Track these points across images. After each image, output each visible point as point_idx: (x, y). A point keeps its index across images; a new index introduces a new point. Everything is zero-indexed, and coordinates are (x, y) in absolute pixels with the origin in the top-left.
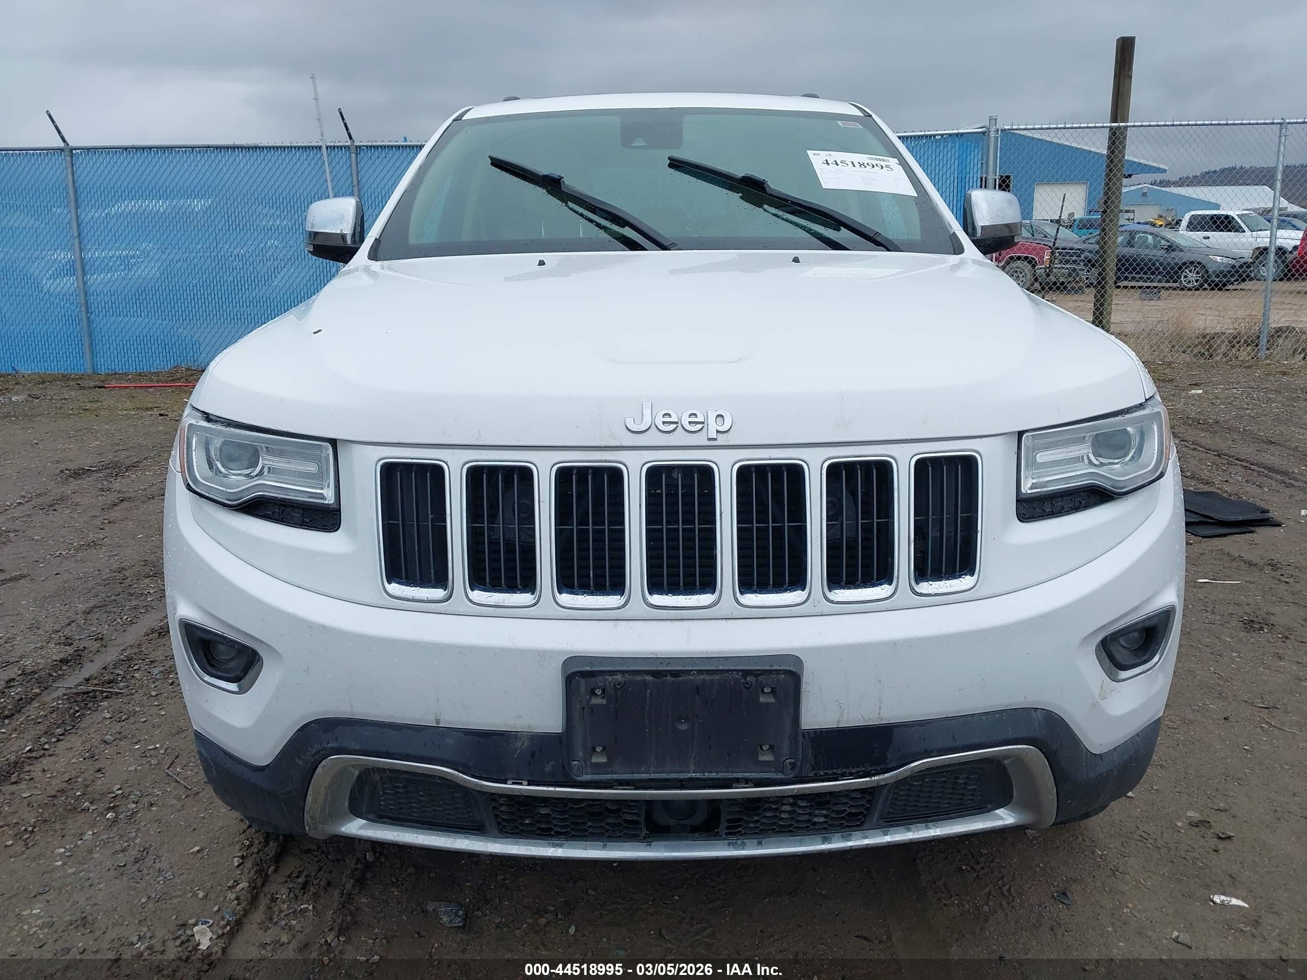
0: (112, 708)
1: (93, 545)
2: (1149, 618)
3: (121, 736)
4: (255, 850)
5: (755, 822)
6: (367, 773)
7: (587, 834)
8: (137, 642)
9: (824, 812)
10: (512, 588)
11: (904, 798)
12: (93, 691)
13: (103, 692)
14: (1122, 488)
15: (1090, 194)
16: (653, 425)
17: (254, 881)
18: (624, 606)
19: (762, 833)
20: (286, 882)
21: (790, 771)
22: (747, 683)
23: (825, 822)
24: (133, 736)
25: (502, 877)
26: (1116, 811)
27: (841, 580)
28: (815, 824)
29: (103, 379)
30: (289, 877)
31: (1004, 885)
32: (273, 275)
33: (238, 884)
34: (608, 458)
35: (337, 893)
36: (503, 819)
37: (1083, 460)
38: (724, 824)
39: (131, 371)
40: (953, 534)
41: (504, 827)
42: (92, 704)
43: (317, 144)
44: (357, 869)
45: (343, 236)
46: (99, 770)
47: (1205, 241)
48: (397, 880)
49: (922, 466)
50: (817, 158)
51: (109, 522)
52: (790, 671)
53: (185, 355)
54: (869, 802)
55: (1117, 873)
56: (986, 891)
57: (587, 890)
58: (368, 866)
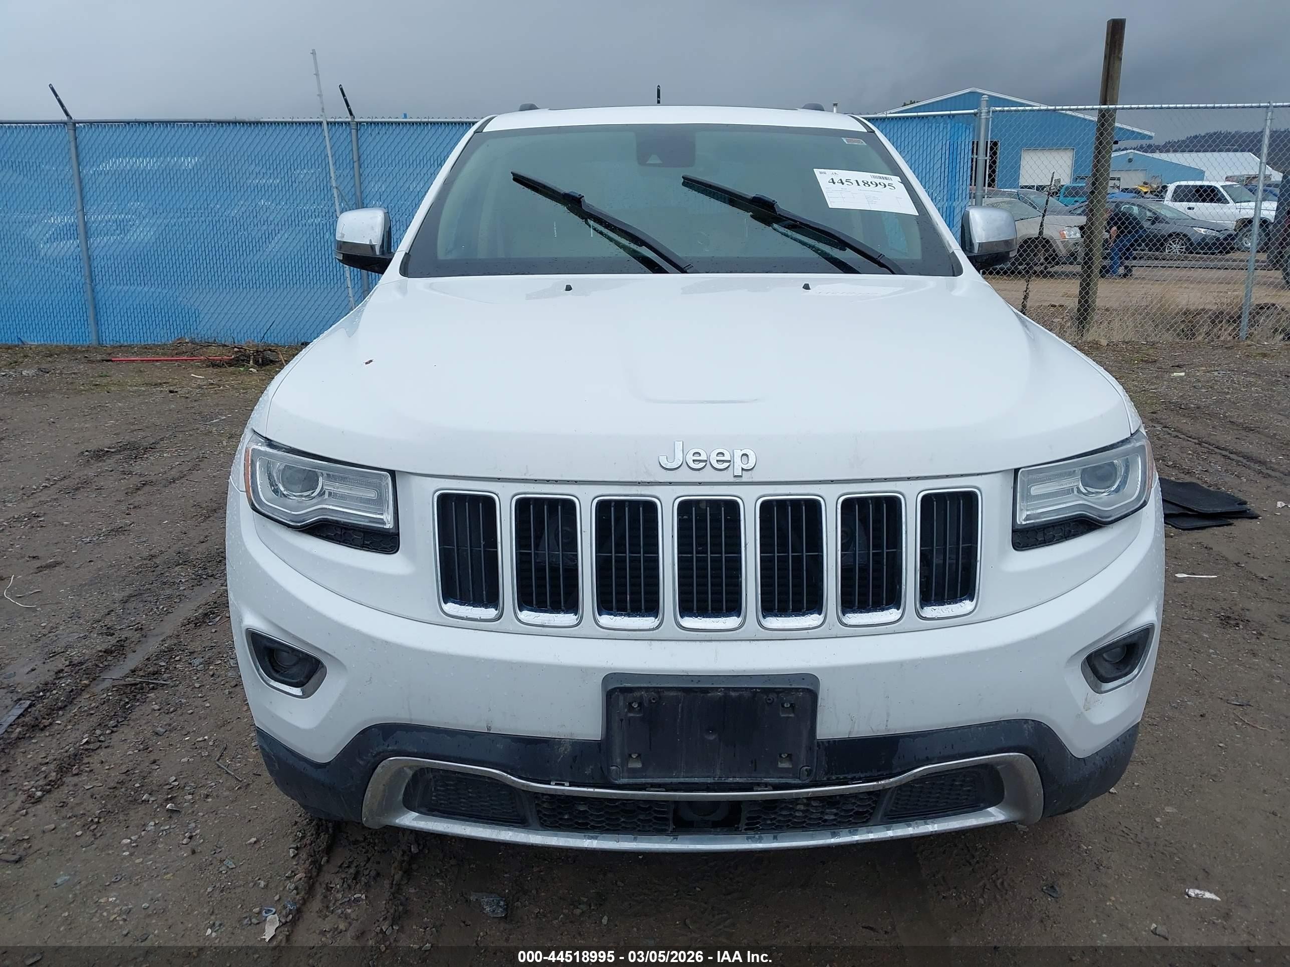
0: (160, 699)
1: (119, 531)
2: (1130, 636)
3: (170, 728)
4: (308, 842)
5: (771, 820)
6: (420, 773)
7: (619, 828)
8: (175, 632)
9: (834, 811)
10: (556, 608)
11: (906, 798)
12: (141, 682)
13: (148, 684)
14: (1109, 517)
15: (1076, 162)
16: (684, 463)
17: (310, 871)
18: (658, 627)
19: (778, 828)
20: (338, 872)
21: (806, 778)
22: (769, 699)
23: (834, 820)
24: (182, 728)
25: (538, 869)
26: (1100, 807)
27: (854, 605)
28: (825, 821)
29: (110, 352)
30: (340, 867)
31: (998, 879)
32: (267, 240)
33: (295, 875)
34: (643, 493)
35: (387, 883)
36: (545, 815)
37: (1073, 492)
38: (744, 821)
39: (136, 343)
40: (955, 561)
41: (545, 821)
42: (140, 695)
43: (318, 120)
44: (404, 861)
45: (372, 247)
46: (154, 762)
47: (1190, 212)
48: (441, 871)
49: (928, 502)
50: (823, 176)
51: (135, 507)
52: (808, 689)
53: (188, 327)
54: (875, 802)
55: (1101, 867)
56: (981, 884)
57: (616, 881)
58: (413, 858)
